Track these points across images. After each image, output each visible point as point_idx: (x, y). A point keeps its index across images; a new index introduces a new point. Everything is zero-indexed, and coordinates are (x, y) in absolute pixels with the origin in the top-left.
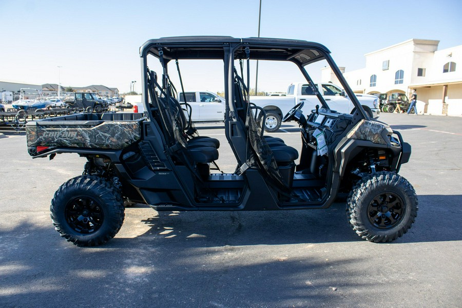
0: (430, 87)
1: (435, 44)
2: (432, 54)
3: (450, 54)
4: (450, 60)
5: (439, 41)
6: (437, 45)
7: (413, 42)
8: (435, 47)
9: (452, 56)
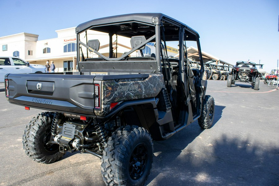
0: (36, 62)
1: (36, 37)
2: (35, 42)
3: (46, 43)
4: (47, 46)
5: (38, 35)
6: (37, 38)
7: (24, 34)
8: (36, 38)
9: (48, 44)
